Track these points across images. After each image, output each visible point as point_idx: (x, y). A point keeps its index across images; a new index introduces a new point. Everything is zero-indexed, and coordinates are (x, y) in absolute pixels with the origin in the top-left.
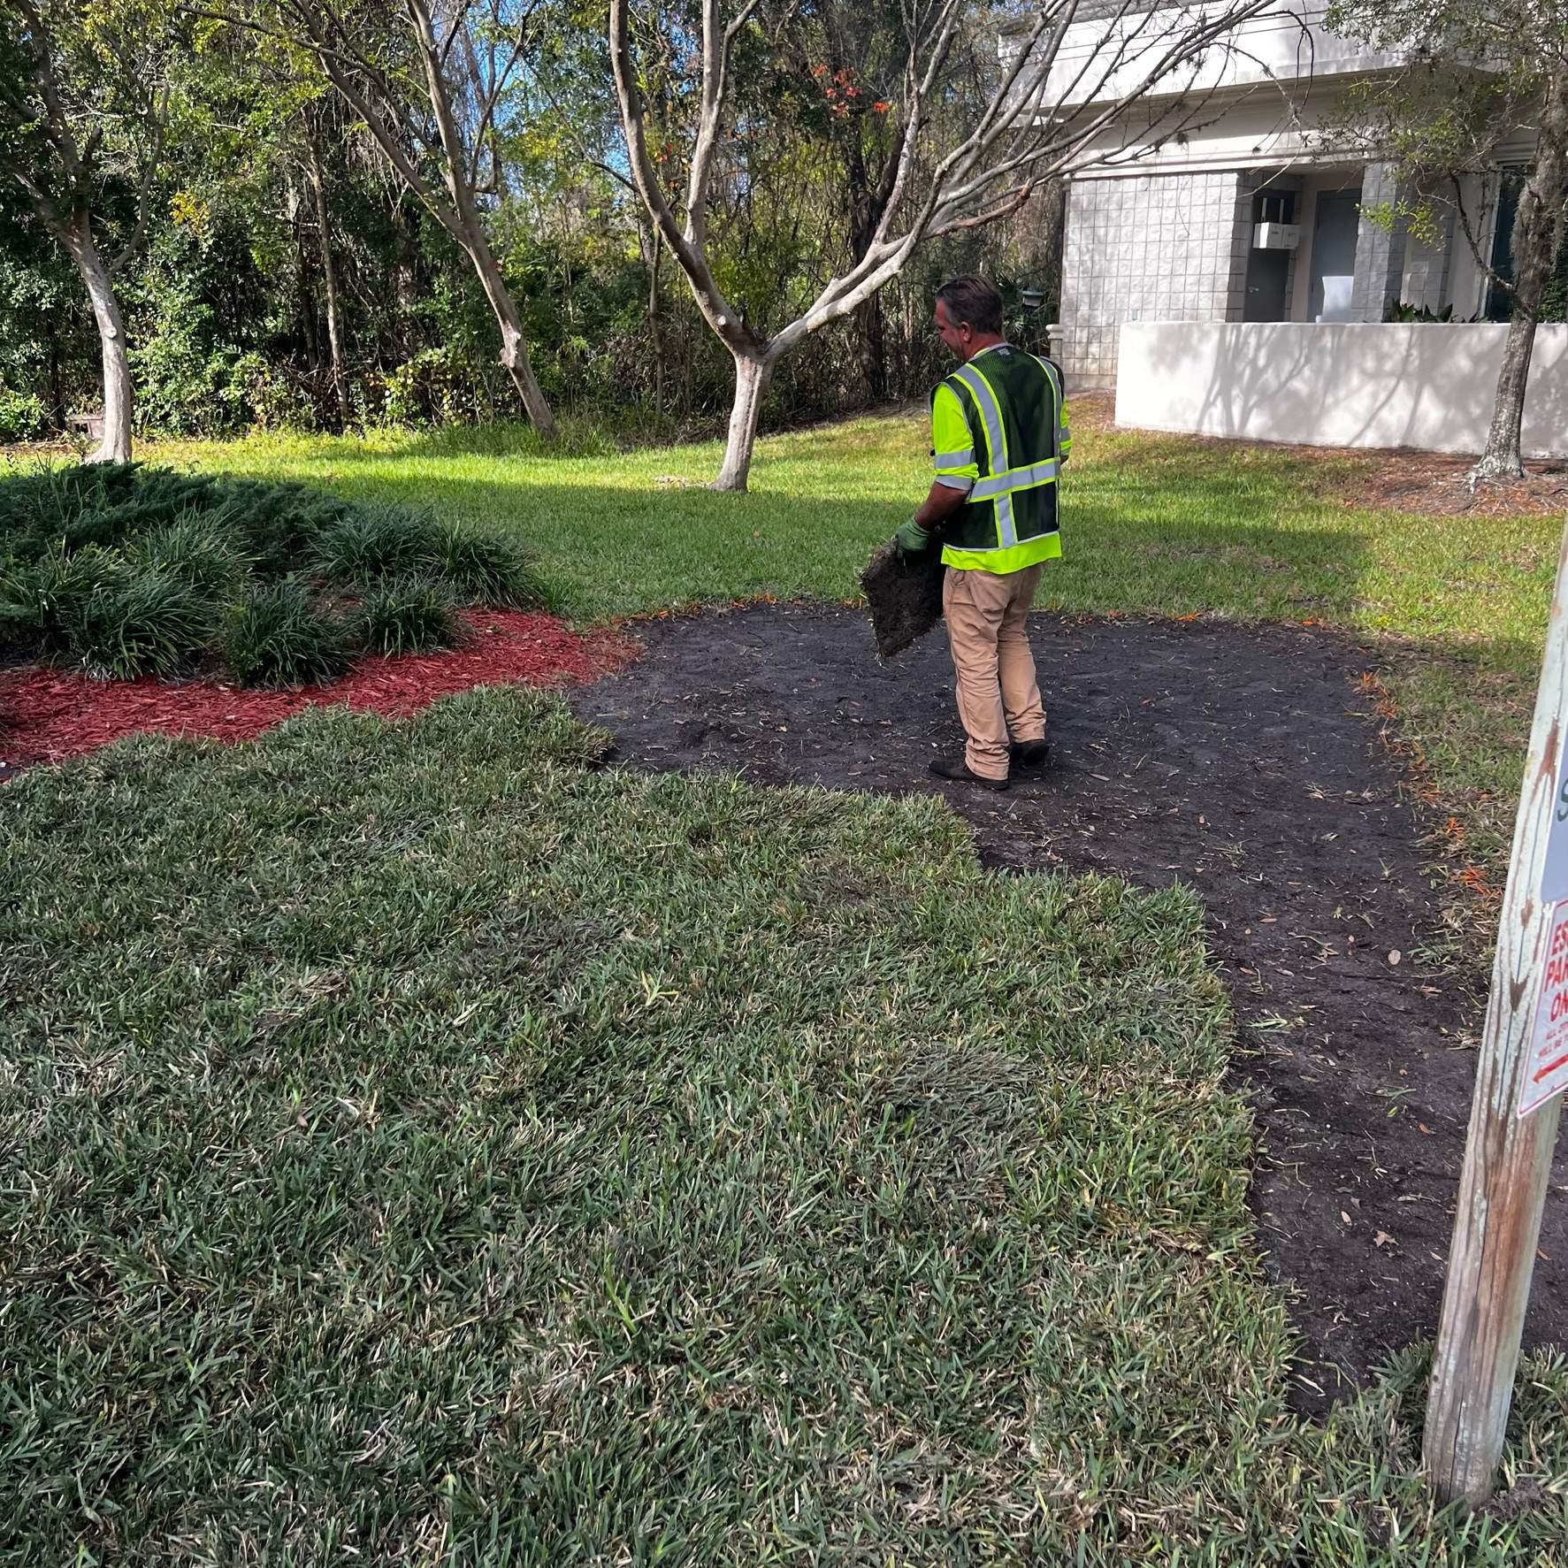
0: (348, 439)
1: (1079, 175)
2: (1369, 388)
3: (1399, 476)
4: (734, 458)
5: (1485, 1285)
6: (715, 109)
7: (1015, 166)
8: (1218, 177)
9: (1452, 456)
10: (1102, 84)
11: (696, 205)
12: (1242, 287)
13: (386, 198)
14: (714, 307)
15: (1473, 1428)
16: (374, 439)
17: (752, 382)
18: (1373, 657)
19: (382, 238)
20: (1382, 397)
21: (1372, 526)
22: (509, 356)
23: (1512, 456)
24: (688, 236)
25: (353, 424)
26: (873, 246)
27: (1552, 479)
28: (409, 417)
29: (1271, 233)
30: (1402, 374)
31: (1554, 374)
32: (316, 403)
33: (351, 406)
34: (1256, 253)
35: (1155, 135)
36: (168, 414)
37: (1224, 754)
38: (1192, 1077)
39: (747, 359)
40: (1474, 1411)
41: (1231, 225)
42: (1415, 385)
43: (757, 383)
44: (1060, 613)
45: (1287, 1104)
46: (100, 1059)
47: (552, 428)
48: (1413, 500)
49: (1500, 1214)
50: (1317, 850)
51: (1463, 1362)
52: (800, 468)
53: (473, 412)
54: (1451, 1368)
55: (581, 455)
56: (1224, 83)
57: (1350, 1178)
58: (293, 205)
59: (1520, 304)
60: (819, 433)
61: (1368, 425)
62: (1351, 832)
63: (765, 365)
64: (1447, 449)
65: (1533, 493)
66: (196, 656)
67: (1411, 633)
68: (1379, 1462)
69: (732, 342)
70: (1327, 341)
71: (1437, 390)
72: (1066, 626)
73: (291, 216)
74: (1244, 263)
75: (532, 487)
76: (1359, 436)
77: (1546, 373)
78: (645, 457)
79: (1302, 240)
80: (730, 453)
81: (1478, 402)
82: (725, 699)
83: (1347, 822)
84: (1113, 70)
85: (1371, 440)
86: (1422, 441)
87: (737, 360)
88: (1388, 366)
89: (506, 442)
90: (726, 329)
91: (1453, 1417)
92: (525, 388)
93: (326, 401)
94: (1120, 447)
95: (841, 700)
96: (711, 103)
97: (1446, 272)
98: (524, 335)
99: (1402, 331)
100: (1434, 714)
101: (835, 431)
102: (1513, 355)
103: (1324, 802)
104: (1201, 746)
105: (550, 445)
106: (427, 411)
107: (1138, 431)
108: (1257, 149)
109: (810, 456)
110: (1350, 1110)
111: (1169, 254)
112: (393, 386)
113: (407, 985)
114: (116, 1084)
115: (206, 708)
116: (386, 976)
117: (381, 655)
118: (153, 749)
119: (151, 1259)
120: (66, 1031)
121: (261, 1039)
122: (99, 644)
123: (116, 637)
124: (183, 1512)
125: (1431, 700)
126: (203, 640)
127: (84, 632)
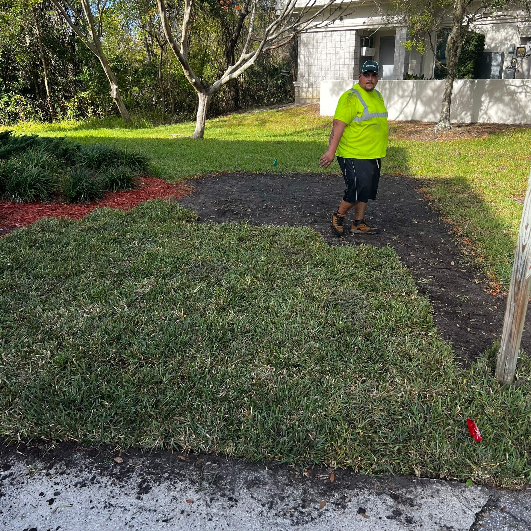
0: (55, 124)
1: (309, 31)
2: (401, 100)
3: (413, 129)
4: (199, 127)
5: (514, 326)
6: (190, 8)
7: (291, 28)
8: (349, 32)
9: (428, 122)
11: (184, 41)
12: (358, 69)
13: (62, 38)
14: (191, 76)
15: (510, 364)
16: (64, 124)
17: (204, 101)
18: (420, 183)
19: (62, 53)
20: (405, 104)
21: (407, 145)
22: (114, 94)
23: (447, 122)
24: (182, 52)
25: (56, 119)
26: (242, 55)
27: (460, 129)
28: (76, 116)
29: (367, 50)
30: (411, 97)
31: (458, 96)
32: (42, 112)
33: (55, 112)
35: (333, 18)
37: (385, 212)
38: (409, 294)
40: (510, 359)
41: (354, 48)
42: (415, 100)
43: (206, 102)
44: (322, 173)
45: (434, 300)
46: (90, 307)
47: (129, 118)
48: (418, 136)
49: (518, 306)
50: (421, 236)
51: (507, 347)
52: (218, 130)
53: (99, 114)
54: (504, 349)
55: (140, 128)
57: (456, 316)
58: (28, 41)
59: (449, 73)
60: (221, 119)
61: (401, 113)
62: (428, 231)
64: (425, 120)
65: (454, 134)
66: (54, 193)
67: (429, 176)
69: (197, 88)
70: (387, 86)
71: (422, 101)
72: (324, 177)
73: (28, 45)
74: (358, 60)
75: (129, 139)
76: (398, 117)
77: (455, 95)
78: (162, 128)
79: (376, 53)
80: (198, 125)
81: (435, 105)
82: (227, 202)
83: (427, 229)
85: (401, 118)
86: (417, 118)
87: (199, 94)
88: (406, 94)
89: (113, 124)
90: (195, 83)
91: (505, 362)
92: (119, 105)
93: (46, 111)
94: (323, 122)
95: (263, 201)
96: (188, 6)
97: (421, 63)
99: (411, 83)
100: (443, 198)
101: (225, 118)
102: (447, 89)
103: (418, 224)
104: (377, 210)
105: (128, 125)
106: (82, 114)
107: (328, 117)
108: (364, 23)
109: (220, 127)
110: (451, 300)
111: (334, 58)
112: (70, 105)
113: (173, 283)
114: (100, 312)
115: (61, 210)
116: (166, 281)
117: (113, 192)
118: (53, 222)
119: (137, 354)
120: (74, 300)
121: (137, 299)
122: (19, 191)
123: (25, 188)
124: (176, 411)
125: (442, 194)
126: (54, 188)
127: (14, 186)
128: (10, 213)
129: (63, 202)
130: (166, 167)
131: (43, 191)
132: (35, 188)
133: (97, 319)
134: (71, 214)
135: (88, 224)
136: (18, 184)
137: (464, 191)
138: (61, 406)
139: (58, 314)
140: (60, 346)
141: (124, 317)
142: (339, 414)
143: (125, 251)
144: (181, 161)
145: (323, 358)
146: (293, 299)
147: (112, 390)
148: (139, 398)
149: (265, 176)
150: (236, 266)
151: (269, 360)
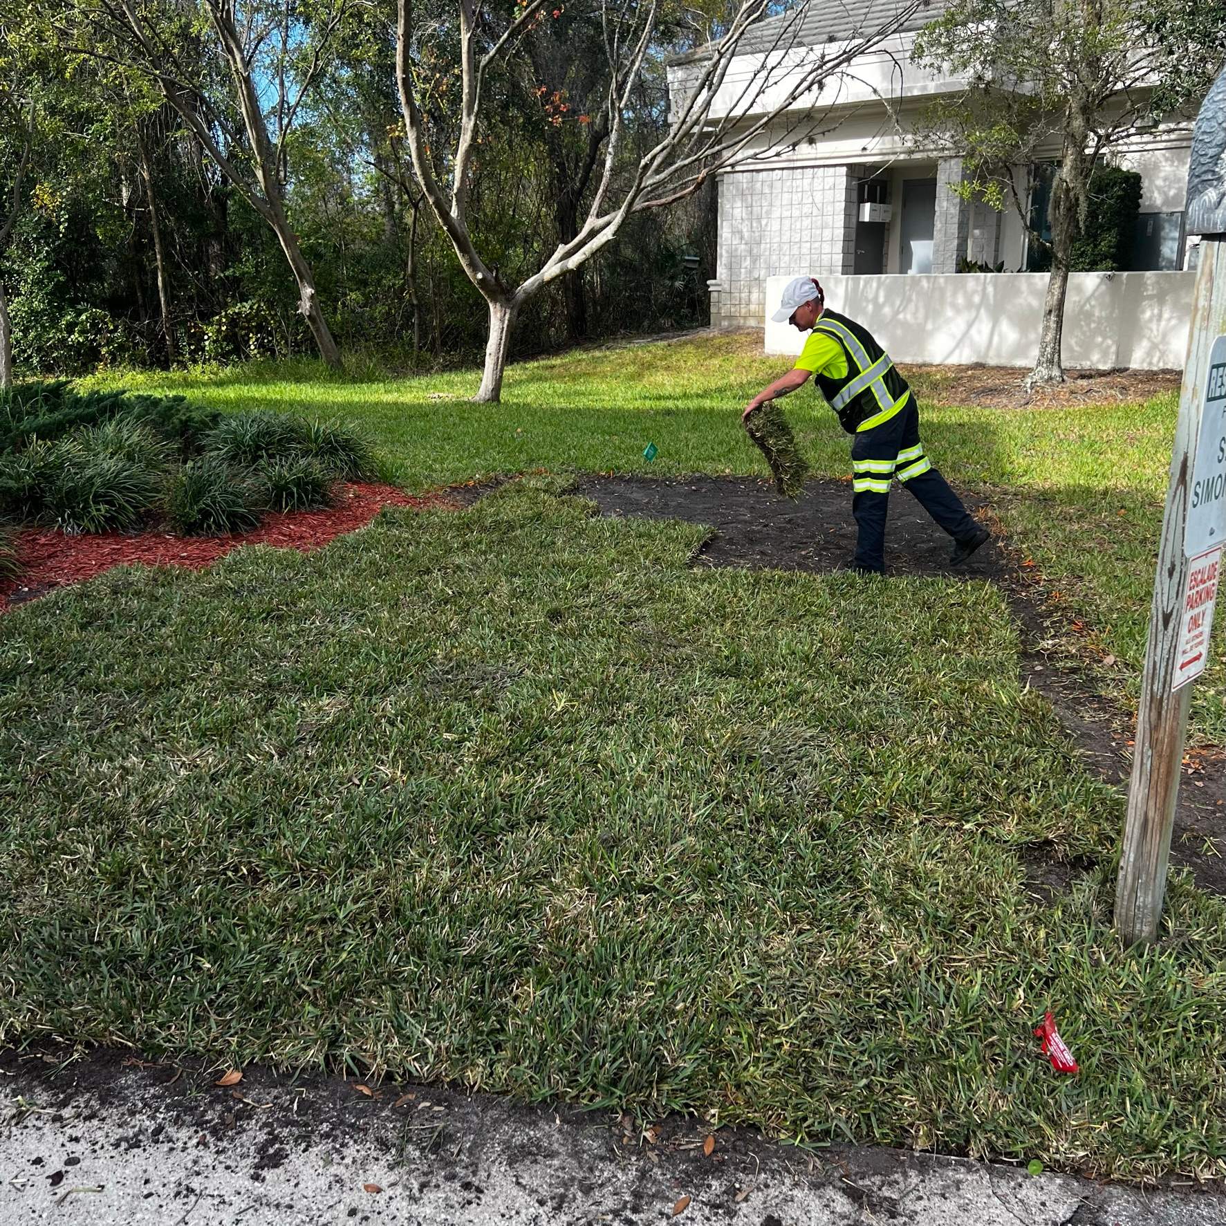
1: (738, 168)
3: (977, 384)
4: (490, 377)
5: (1151, 803)
6: (473, 118)
7: (696, 161)
8: (832, 170)
9: (1012, 369)
10: (754, 101)
12: (852, 250)
13: (200, 188)
14: (472, 265)
15: (1146, 894)
16: (196, 372)
17: (502, 321)
18: (982, 499)
19: (197, 219)
21: (963, 418)
22: (305, 306)
24: (454, 213)
26: (591, 220)
27: (1084, 382)
28: (223, 356)
29: (872, 210)
32: (149, 346)
33: (176, 346)
34: (861, 225)
35: (793, 138)
36: (30, 356)
39: (498, 305)
40: (1146, 883)
41: (843, 204)
42: (993, 313)
43: (506, 323)
44: (757, 477)
48: (987, 399)
49: (1160, 756)
51: (1139, 854)
52: (534, 387)
53: (273, 351)
54: (1132, 859)
55: (362, 382)
56: (840, 101)
58: (125, 194)
59: (1056, 258)
63: (512, 309)
65: (1072, 392)
66: (148, 513)
67: (1006, 484)
68: (1089, 924)
72: (762, 486)
73: (125, 203)
74: (853, 232)
75: (335, 404)
77: (1075, 308)
78: (412, 382)
79: (894, 215)
80: (487, 376)
84: (761, 91)
86: (989, 359)
87: (490, 305)
89: (301, 372)
90: (481, 282)
91: (1134, 890)
92: (318, 330)
93: (157, 344)
94: (771, 367)
96: (469, 115)
97: (998, 238)
99: (971, 280)
100: (1032, 531)
102: (1053, 294)
105: (339, 374)
106: (236, 351)
107: (783, 357)
108: (864, 149)
111: (798, 226)
112: (210, 331)
113: (388, 706)
114: (216, 766)
115: (161, 550)
116: (374, 701)
117: (280, 512)
118: (140, 575)
119: (286, 858)
120: (164, 740)
121: (304, 739)
122: (73, 508)
123: (86, 501)
124: (361, 986)
125: (1029, 522)
126: (150, 503)
127: (61, 498)
128: (49, 557)
129: (168, 533)
130: (408, 463)
131: (124, 508)
132: (107, 503)
133: (208, 779)
134: (183, 558)
135: (216, 580)
136: (72, 494)
137: (1082, 516)
138: (104, 969)
139: (122, 767)
140: (118, 837)
141: (268, 776)
142: (738, 1000)
143: (290, 636)
144: (443, 448)
145: (711, 875)
146: (657, 744)
147: (222, 936)
148: (282, 955)
149: (628, 482)
150: (536, 670)
151: (586, 877)
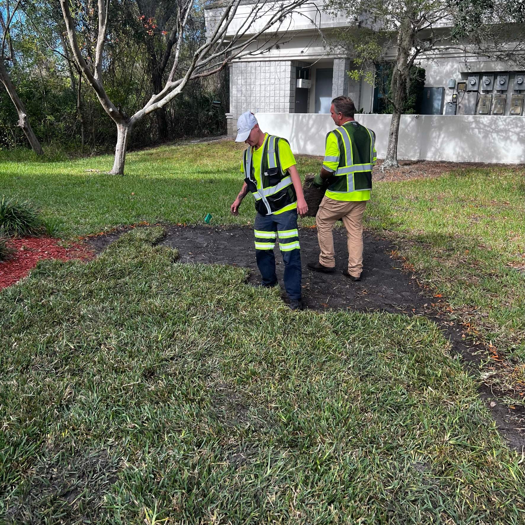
4: (118, 163)
6: (104, 27)
8: (284, 62)
10: (249, 27)
12: (294, 101)
14: (107, 104)
18: (389, 242)
22: (22, 123)
23: (395, 160)
24: (96, 77)
26: (168, 83)
29: (303, 82)
34: (298, 89)
39: (121, 125)
41: (289, 79)
43: (126, 134)
47: (41, 150)
52: (142, 165)
56: (290, 29)
63: (128, 127)
69: (115, 118)
74: (294, 92)
78: (80, 161)
79: (312, 85)
80: (116, 160)
84: (253, 21)
87: (117, 125)
89: (22, 156)
90: (112, 113)
92: (29, 135)
96: (102, 25)
97: (360, 97)
98: (27, 115)
102: (394, 125)
105: (42, 157)
108: (302, 52)
109: (145, 160)
149: (195, 229)
